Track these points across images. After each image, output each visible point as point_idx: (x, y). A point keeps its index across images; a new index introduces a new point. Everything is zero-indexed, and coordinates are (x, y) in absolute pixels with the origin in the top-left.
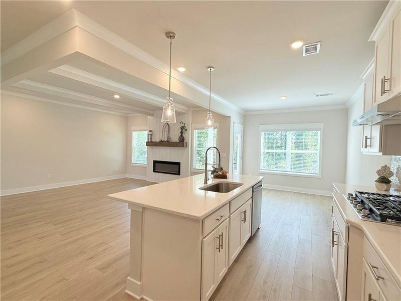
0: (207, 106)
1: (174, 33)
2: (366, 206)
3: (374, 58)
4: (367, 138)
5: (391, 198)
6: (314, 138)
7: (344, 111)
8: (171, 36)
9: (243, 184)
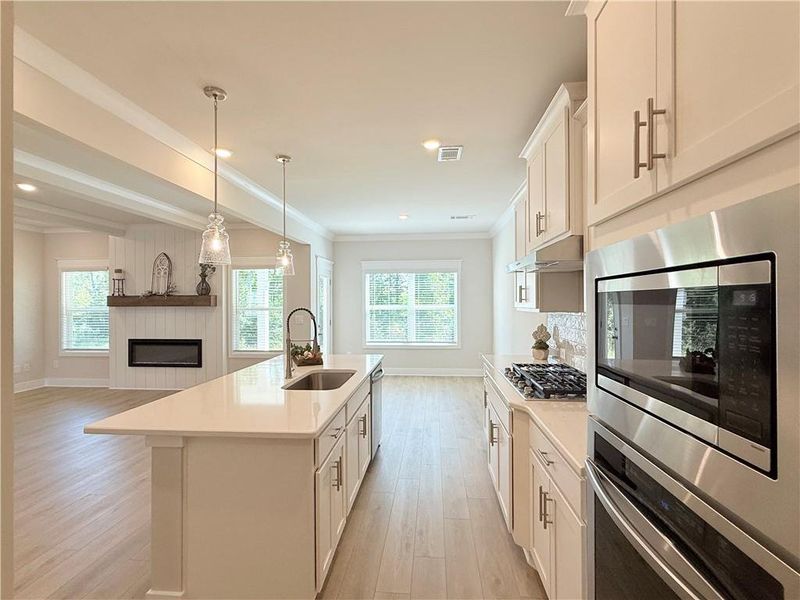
0: (279, 230)
1: (222, 91)
2: (527, 382)
3: (527, 180)
4: (521, 288)
5: (551, 368)
6: (443, 282)
7: (487, 242)
8: (215, 95)
9: (356, 371)
